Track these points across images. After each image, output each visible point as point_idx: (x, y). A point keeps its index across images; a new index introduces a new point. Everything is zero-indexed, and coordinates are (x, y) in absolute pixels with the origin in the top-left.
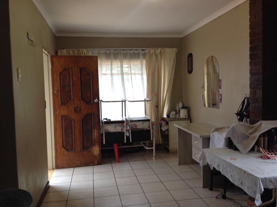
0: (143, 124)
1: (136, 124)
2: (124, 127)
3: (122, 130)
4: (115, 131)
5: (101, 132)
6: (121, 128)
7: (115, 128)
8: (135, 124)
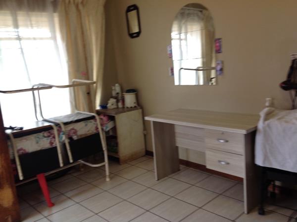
0: (86, 125)
1: (75, 128)
2: (54, 137)
3: (51, 143)
4: (39, 148)
5: (11, 157)
6: (49, 141)
7: (37, 143)
8: (73, 129)
